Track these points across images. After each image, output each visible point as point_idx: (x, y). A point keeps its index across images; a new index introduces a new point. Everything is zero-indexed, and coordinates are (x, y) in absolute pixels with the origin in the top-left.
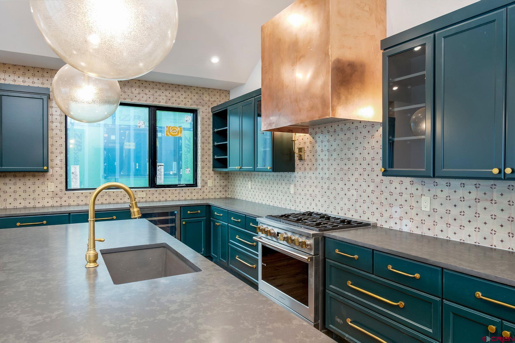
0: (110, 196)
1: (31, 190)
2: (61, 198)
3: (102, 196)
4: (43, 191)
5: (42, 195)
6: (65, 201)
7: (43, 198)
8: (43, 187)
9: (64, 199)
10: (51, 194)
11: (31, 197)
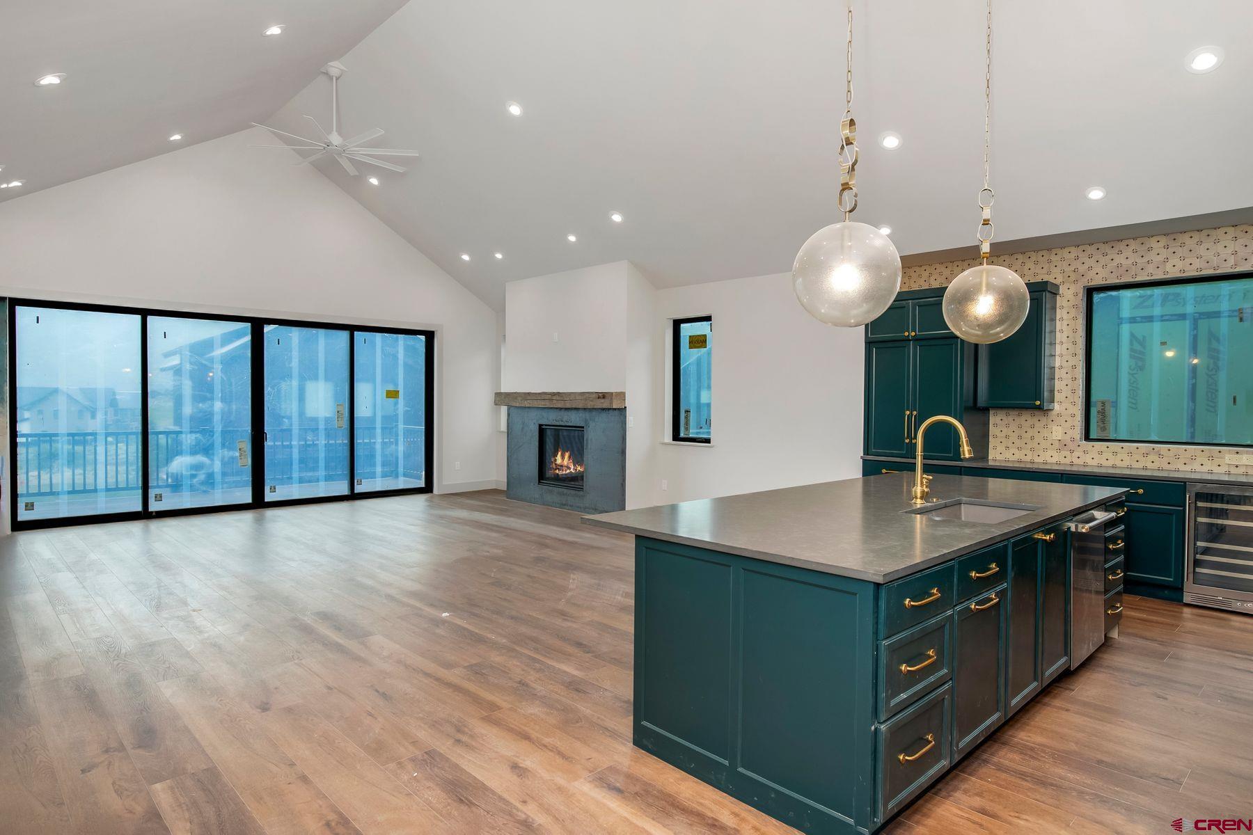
0: (1161, 457)
1: (1029, 435)
2: (1072, 452)
3: (1145, 455)
4: (1045, 439)
5: (1044, 444)
6: (1079, 457)
7: (1045, 450)
8: (1045, 433)
9: (1076, 454)
10: (1057, 445)
11: (1029, 446)
